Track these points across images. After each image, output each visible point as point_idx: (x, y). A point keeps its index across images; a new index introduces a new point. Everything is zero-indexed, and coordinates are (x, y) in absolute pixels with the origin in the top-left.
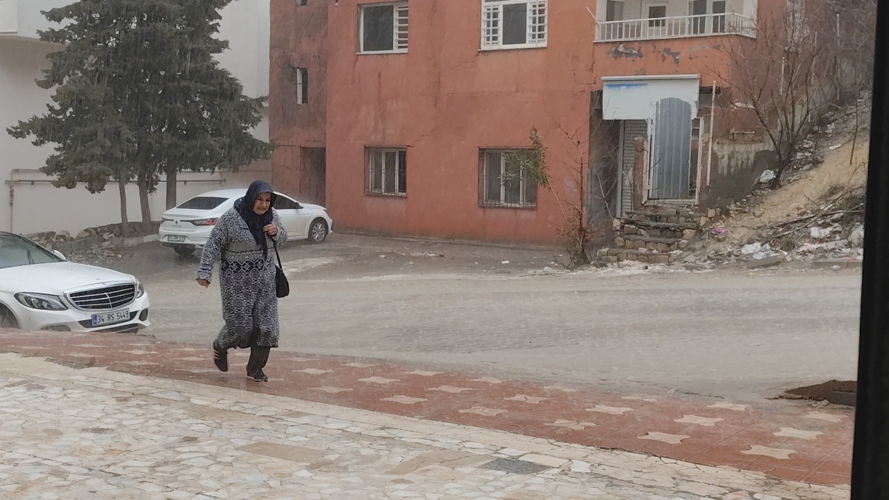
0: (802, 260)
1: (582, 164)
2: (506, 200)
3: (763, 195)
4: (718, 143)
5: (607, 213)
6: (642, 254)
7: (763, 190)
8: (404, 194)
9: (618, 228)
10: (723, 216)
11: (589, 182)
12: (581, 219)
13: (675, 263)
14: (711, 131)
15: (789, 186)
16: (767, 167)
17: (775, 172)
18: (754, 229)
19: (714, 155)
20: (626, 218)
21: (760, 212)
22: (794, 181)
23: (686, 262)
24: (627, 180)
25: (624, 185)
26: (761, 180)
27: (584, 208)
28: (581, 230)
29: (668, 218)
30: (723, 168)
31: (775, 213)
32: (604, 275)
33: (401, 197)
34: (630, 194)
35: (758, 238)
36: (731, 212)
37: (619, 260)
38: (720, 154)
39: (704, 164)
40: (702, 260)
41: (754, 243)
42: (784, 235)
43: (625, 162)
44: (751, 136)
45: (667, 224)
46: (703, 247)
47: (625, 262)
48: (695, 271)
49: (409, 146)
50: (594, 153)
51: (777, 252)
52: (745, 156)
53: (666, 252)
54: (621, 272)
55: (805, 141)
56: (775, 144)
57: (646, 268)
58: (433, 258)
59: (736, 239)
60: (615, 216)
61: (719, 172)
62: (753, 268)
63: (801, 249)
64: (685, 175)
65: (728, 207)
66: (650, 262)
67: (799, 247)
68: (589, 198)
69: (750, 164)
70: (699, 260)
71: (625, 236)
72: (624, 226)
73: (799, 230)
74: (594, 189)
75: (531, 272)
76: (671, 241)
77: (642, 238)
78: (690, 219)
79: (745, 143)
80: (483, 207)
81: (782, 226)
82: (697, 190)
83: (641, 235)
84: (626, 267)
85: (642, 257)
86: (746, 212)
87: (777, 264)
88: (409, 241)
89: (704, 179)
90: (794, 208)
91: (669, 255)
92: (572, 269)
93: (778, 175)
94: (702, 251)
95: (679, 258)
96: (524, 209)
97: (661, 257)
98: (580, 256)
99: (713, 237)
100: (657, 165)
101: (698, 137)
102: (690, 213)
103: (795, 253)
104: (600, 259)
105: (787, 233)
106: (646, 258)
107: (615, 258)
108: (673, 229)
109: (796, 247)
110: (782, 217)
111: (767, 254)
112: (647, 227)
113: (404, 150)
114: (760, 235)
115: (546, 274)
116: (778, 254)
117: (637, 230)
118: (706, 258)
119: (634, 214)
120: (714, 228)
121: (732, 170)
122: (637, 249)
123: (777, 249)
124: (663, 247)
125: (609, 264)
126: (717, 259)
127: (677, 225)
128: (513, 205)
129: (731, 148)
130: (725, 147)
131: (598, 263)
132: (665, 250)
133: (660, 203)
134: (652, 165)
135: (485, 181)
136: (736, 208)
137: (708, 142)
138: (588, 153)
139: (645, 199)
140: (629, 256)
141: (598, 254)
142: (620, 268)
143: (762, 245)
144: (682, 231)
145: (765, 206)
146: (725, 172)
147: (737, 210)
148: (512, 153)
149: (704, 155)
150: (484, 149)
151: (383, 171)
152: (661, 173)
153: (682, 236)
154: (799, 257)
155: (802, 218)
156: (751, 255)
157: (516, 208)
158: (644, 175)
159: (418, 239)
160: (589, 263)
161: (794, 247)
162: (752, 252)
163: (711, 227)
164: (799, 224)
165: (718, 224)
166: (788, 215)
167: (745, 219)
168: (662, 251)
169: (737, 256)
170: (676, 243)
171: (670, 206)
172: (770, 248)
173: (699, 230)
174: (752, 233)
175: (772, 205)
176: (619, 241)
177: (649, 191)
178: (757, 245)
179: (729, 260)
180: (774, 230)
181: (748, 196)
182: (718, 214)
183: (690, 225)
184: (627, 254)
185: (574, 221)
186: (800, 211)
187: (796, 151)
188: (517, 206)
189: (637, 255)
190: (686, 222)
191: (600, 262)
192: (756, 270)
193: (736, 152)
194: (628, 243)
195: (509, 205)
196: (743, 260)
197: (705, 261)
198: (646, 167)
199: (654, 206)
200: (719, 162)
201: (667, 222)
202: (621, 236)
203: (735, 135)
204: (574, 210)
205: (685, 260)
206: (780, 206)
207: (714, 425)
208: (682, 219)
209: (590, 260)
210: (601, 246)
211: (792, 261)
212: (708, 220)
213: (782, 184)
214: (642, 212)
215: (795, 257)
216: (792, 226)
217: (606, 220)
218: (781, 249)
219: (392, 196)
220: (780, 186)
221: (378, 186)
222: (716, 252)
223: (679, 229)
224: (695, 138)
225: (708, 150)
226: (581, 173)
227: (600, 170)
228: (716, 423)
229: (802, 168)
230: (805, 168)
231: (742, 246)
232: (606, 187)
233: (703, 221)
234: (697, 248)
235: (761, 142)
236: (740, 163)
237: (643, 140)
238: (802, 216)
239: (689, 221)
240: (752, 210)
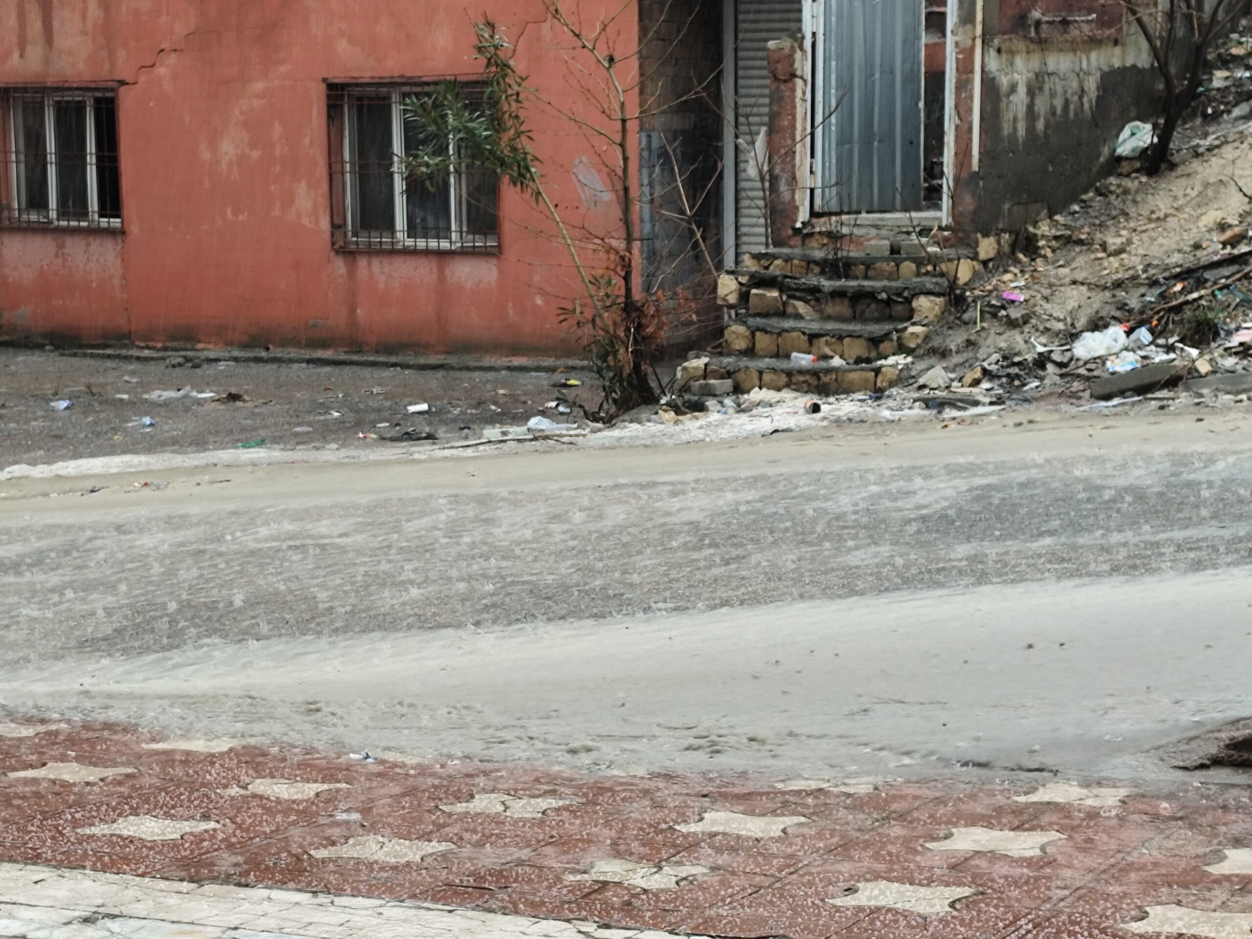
0: (1239, 367)
1: (624, 121)
2: (412, 231)
3: (1126, 192)
4: (999, 51)
5: (698, 257)
6: (801, 372)
7: (1128, 175)
8: (115, 222)
9: (732, 299)
10: (1021, 256)
11: (645, 171)
12: (627, 278)
13: (894, 391)
14: (979, 16)
15: (1196, 165)
16: (1133, 114)
17: (1155, 126)
18: (1105, 288)
19: (989, 85)
20: (753, 269)
21: (1118, 241)
22: (1209, 150)
23: (922, 387)
24: (752, 163)
25: (743, 175)
26: (1119, 151)
27: (636, 245)
28: (630, 308)
29: (868, 264)
30: (1015, 120)
31: (1161, 240)
32: (699, 434)
33: (110, 232)
34: (761, 203)
35: (1118, 314)
36: (1042, 243)
37: (738, 390)
38: (1004, 81)
39: (962, 109)
40: (968, 380)
41: (1106, 326)
42: (1187, 303)
43: (742, 111)
44: (1086, 28)
45: (866, 283)
46: (970, 343)
47: (756, 394)
48: (949, 413)
49: (122, 83)
50: (659, 87)
51: (1170, 349)
52: (1075, 84)
53: (868, 361)
54: (744, 424)
55: (1234, 36)
56: (1153, 48)
57: (816, 408)
58: (208, 407)
59: (1059, 320)
60: (719, 266)
61: (1006, 132)
62: (1107, 397)
63: (1235, 341)
64: (912, 143)
65: (1031, 229)
66: (824, 391)
67: (1229, 333)
68: (647, 216)
69: (1086, 106)
70: (960, 380)
71: (751, 321)
72: (748, 293)
73: (1226, 287)
74: (658, 192)
75: (492, 432)
76: (877, 329)
77: (801, 324)
78: (930, 268)
79: (1073, 47)
80: (348, 253)
81: (1178, 277)
82: (947, 183)
83: (798, 317)
84: (760, 409)
85: (801, 378)
86: (1081, 242)
87: (1173, 382)
88: (138, 358)
89: (963, 153)
90: (1211, 225)
91: (877, 371)
92: (609, 421)
93: (1165, 135)
94: (966, 355)
95: (904, 379)
96: (463, 253)
97: (852, 376)
98: (629, 383)
99: (994, 316)
100: (833, 119)
101: (944, 35)
102: (929, 249)
103: (1221, 350)
104: (685, 388)
105: (1195, 295)
106: (814, 382)
107: (728, 383)
108: (884, 295)
109: (1222, 334)
110: (1179, 251)
111: (1145, 358)
112: (813, 294)
113: (109, 95)
114: (1122, 307)
115: (535, 439)
116: (1172, 356)
117: (784, 304)
118: (978, 374)
119: (774, 257)
120: (996, 289)
121: (1040, 125)
122: (788, 356)
123: (1171, 341)
124: (858, 348)
125: (711, 403)
126: (1008, 375)
127: (893, 284)
128: (433, 244)
129: (1035, 63)
130: (1019, 62)
131: (679, 402)
132: (865, 355)
133: (844, 224)
134: (819, 118)
135: (348, 176)
136: (1054, 232)
137: (972, 48)
138: (637, 89)
139: (803, 215)
140: (767, 377)
141: (679, 375)
142: (744, 411)
143: (1129, 333)
144: (908, 301)
145: (1132, 224)
146: (1021, 131)
147: (1056, 238)
148: (428, 95)
149: (963, 85)
150: (344, 86)
151: (51, 158)
152: (844, 139)
153: (909, 316)
154: (1230, 362)
155: (1236, 252)
156: (1101, 360)
157: (441, 254)
158: (798, 148)
159: (165, 349)
160: (656, 401)
161: (1216, 334)
162: (1101, 352)
163: (989, 288)
164: (1226, 271)
165: (1007, 277)
166: (1197, 246)
167: (1080, 261)
168: (859, 360)
169: (1061, 365)
170: (895, 336)
171: (873, 231)
172: (1149, 338)
173: (956, 296)
174: (1098, 302)
175: (1150, 220)
176: (738, 336)
177: (812, 191)
178: (1116, 331)
179: (1041, 379)
180: (1157, 291)
181: (1084, 197)
182: (1007, 249)
183: (929, 283)
184: (761, 373)
185: (609, 283)
186: (1229, 234)
187: (1209, 68)
188: (445, 245)
189: (789, 374)
190: (918, 274)
191: (687, 397)
192: (1116, 401)
193: (1049, 74)
194: (763, 341)
195: (421, 244)
196: (1079, 376)
197: (976, 383)
198: (802, 126)
199: (829, 234)
200: (1003, 105)
201: (866, 277)
202: (740, 319)
203: (1044, 27)
204: (608, 252)
205: (921, 381)
206: (1172, 222)
207: (1038, 852)
208: (908, 267)
209: (657, 391)
210: (683, 351)
211: (1214, 372)
212: (978, 267)
213: (1176, 158)
214: (797, 251)
215: (1219, 360)
216: (1207, 275)
217: (698, 278)
218: (1181, 341)
219: (78, 231)
220: (1173, 166)
221: (37, 200)
222: (1005, 358)
223: (899, 295)
224: (934, 39)
225: (972, 72)
226: (622, 145)
227: (675, 139)
228: (1043, 848)
229: (1229, 112)
230: (1237, 112)
231: (1074, 336)
232: (694, 185)
233: (965, 271)
234: (953, 347)
235: (1116, 43)
236: (1058, 103)
237: (792, 47)
238: (1233, 247)
239: (927, 273)
240: (1098, 236)
